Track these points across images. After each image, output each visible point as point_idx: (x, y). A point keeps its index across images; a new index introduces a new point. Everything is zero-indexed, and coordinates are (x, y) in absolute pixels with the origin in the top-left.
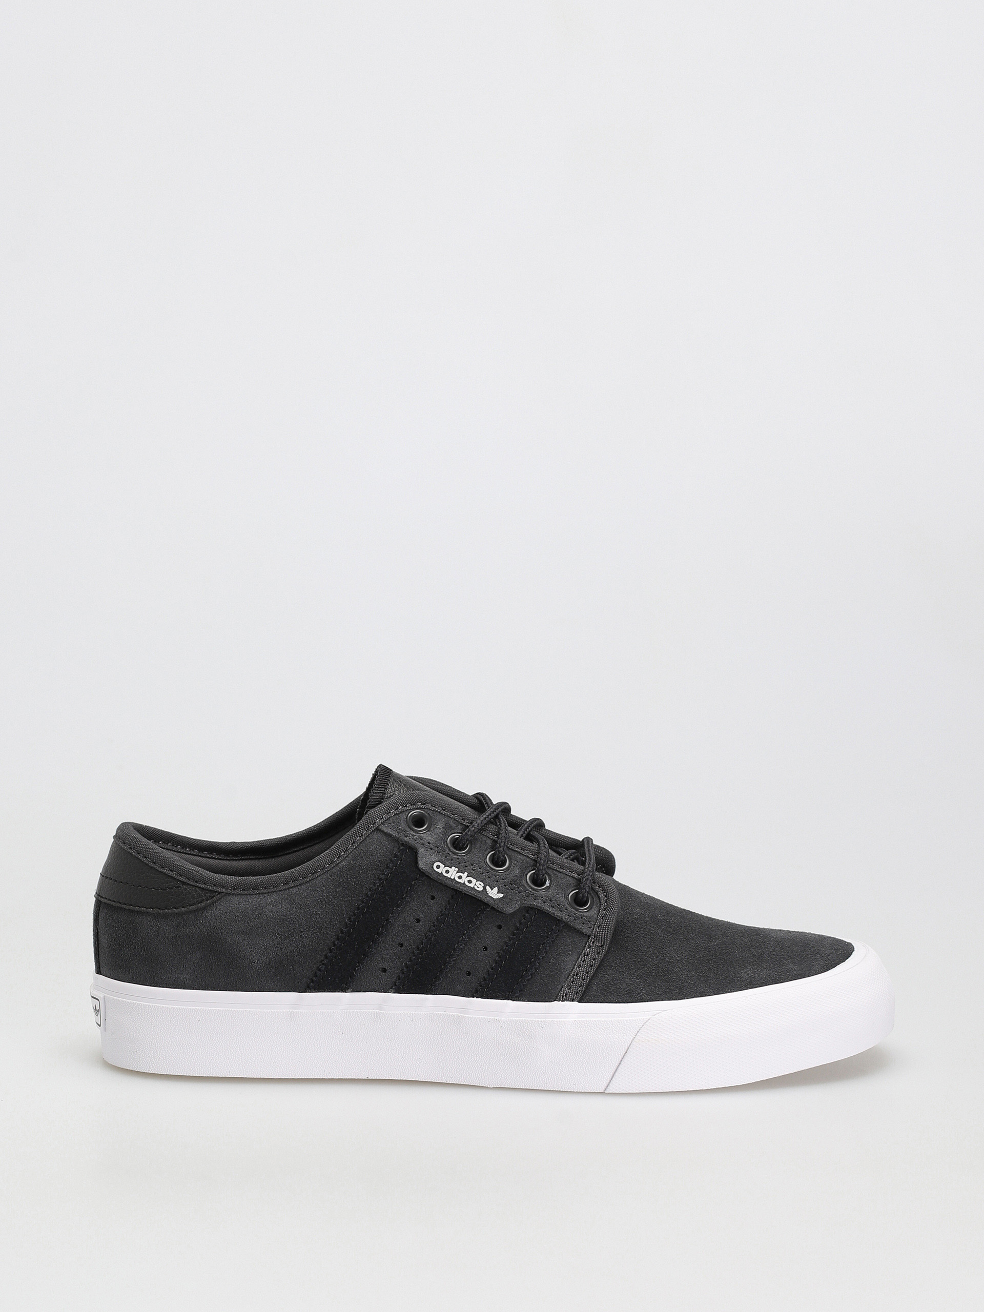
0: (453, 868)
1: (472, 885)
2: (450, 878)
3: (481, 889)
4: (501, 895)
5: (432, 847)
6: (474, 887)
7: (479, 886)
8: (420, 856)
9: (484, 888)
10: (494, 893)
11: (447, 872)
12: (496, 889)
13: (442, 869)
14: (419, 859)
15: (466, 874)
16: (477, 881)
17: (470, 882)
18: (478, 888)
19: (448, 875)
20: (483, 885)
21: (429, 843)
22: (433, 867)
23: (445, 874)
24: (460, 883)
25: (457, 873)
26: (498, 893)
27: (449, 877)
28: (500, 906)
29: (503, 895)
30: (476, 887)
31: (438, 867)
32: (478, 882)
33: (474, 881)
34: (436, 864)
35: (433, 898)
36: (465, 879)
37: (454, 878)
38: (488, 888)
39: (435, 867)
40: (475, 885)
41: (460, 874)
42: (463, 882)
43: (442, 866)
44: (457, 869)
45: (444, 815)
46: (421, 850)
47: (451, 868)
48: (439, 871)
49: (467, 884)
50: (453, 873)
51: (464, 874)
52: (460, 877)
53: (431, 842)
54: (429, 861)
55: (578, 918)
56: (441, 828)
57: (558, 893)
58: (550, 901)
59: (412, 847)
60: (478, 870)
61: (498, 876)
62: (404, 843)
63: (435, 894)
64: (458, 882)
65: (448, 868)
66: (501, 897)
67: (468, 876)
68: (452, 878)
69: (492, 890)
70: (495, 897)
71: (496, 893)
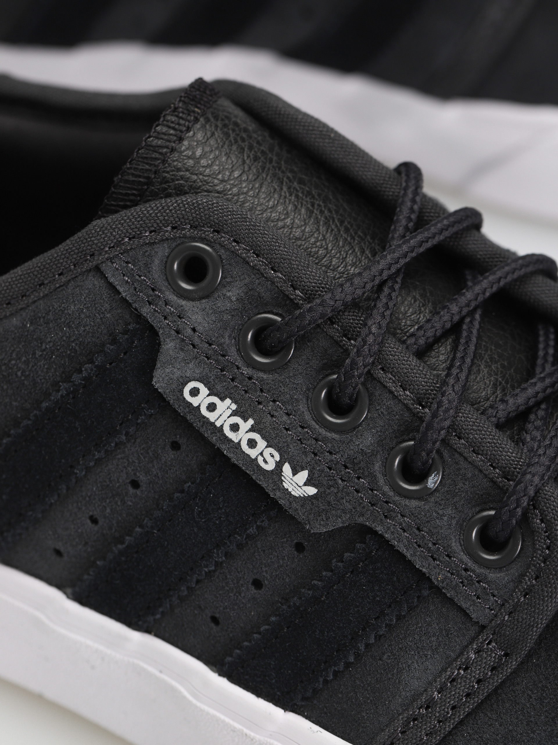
0: (228, 401)
1: (253, 453)
2: (213, 424)
3: (270, 466)
4: (312, 491)
5: (197, 341)
6: (256, 459)
7: (267, 457)
8: (162, 358)
9: (279, 465)
10: (297, 484)
11: (212, 407)
12: (303, 475)
13: (202, 399)
14: (158, 365)
15: (251, 422)
16: (266, 447)
17: (252, 444)
18: (265, 461)
19: (212, 416)
20: (277, 457)
21: (194, 330)
22: (181, 392)
23: (204, 411)
24: (231, 441)
25: (231, 416)
26: (305, 484)
27: (212, 420)
28: (301, 516)
29: (315, 491)
30: (260, 460)
31: (195, 392)
32: (271, 450)
33: (262, 444)
34: (192, 385)
35: (175, 446)
36: (243, 433)
37: (222, 426)
38: (287, 469)
39: (186, 391)
40: (261, 454)
41: (237, 420)
42: (236, 441)
43: (204, 391)
44: (234, 407)
45: (253, 268)
46: (169, 346)
47: (222, 399)
48: (195, 401)
49: (245, 447)
50: (223, 413)
51: (245, 420)
52: (235, 428)
53: (199, 328)
54: (178, 373)
55: (471, 583)
56: (234, 299)
57: (443, 515)
58: (418, 529)
59: (153, 332)
60: (285, 418)
61: (325, 440)
62: (139, 317)
63: (182, 441)
64: (226, 437)
65: (215, 399)
66: (311, 494)
67: (252, 429)
68: (218, 424)
69: (294, 474)
70: (296, 492)
71: (301, 483)
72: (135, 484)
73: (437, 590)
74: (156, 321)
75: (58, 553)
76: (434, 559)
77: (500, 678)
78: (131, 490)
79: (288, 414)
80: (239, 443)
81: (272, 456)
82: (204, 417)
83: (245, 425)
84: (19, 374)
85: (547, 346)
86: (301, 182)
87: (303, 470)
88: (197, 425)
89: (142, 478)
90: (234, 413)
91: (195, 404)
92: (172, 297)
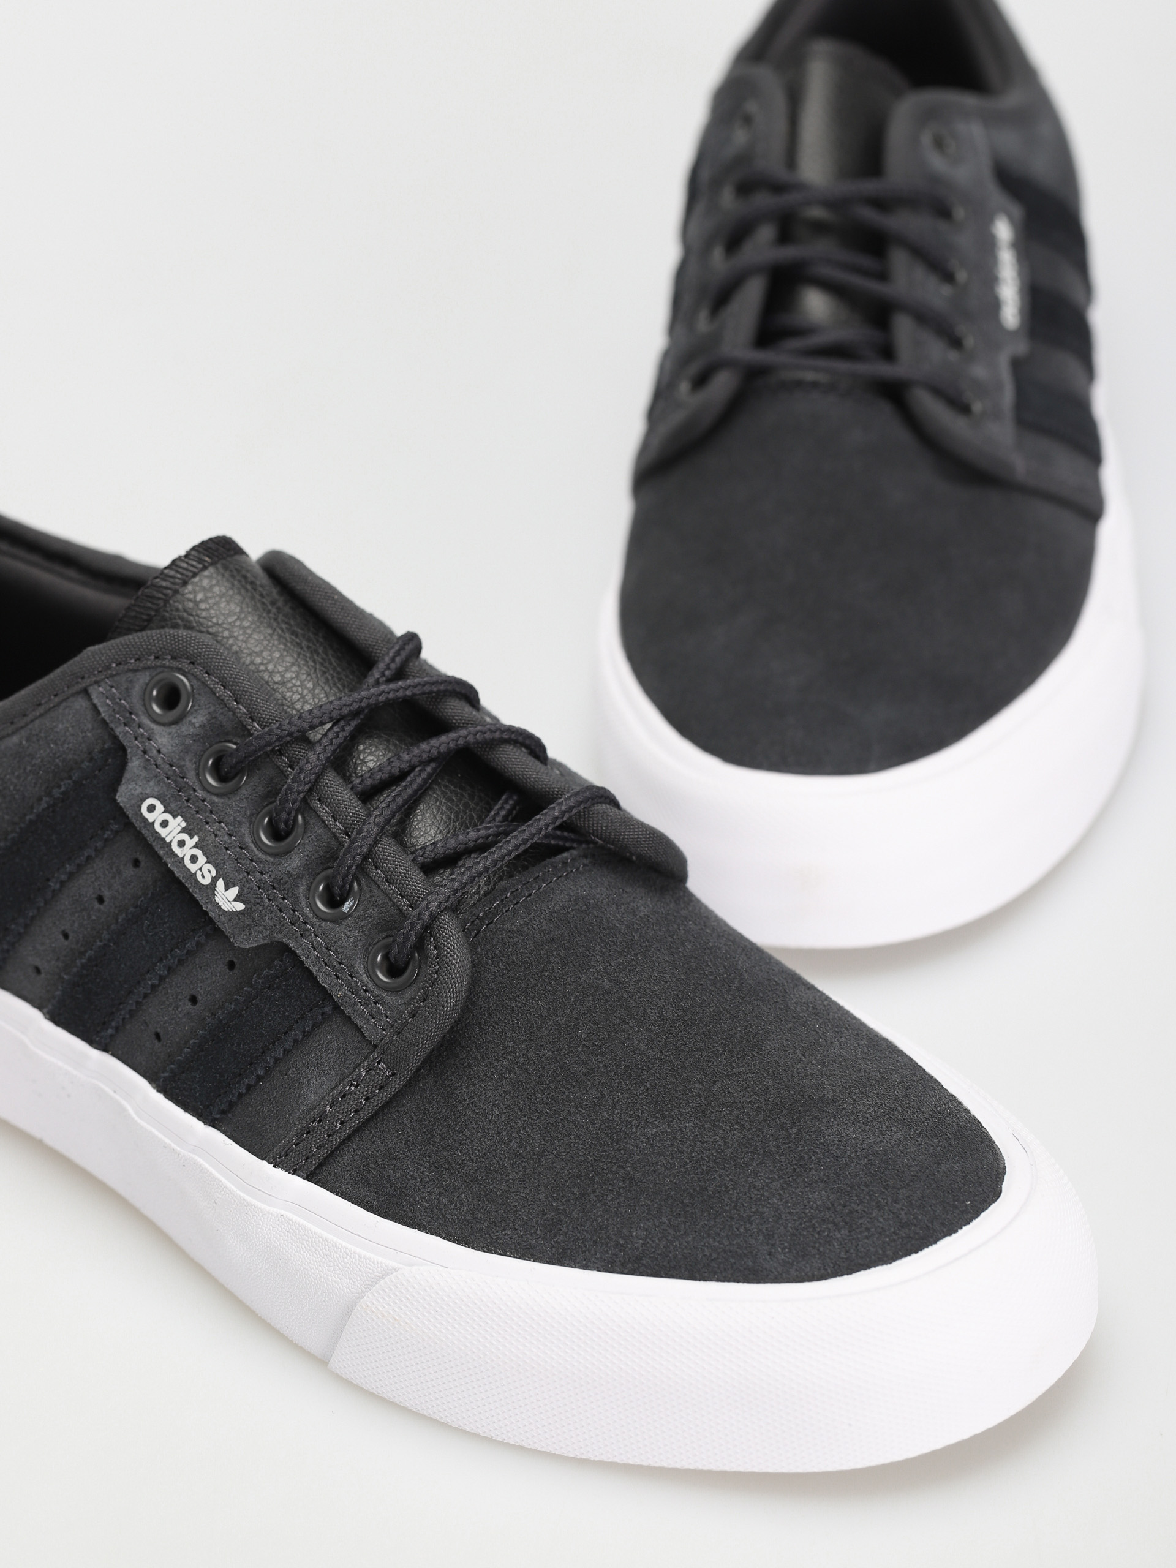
0: (179, 818)
1: (193, 868)
2: (163, 839)
3: (206, 881)
4: (240, 906)
5: (159, 761)
6: (195, 873)
7: (204, 871)
8: (127, 775)
9: (214, 880)
10: (227, 899)
11: (165, 824)
12: (234, 891)
13: (157, 816)
14: (124, 781)
15: (196, 839)
16: (206, 863)
17: (194, 859)
18: (203, 876)
19: (163, 832)
20: (214, 873)
21: (159, 752)
22: (140, 807)
23: (157, 827)
24: (176, 855)
25: (180, 832)
26: (235, 900)
27: (163, 836)
28: (227, 929)
29: (243, 907)
30: (199, 874)
31: (151, 808)
32: (209, 866)
33: (202, 859)
34: (150, 801)
35: (136, 863)
36: (188, 849)
37: (171, 842)
38: (220, 884)
39: (144, 810)
40: (200, 869)
41: (185, 836)
42: (181, 856)
43: (160, 807)
44: (184, 824)
45: (218, 698)
46: (134, 764)
47: (174, 817)
48: (150, 817)
49: (187, 862)
50: (173, 830)
51: (191, 837)
52: (182, 844)
53: (164, 750)
54: (139, 790)
55: (367, 1003)
56: (197, 725)
57: (350, 936)
58: (327, 948)
59: (123, 749)
60: (226, 838)
61: (259, 861)
62: (115, 738)
63: (141, 858)
64: (173, 852)
65: (168, 816)
66: (239, 909)
67: (196, 846)
68: (168, 840)
69: (226, 890)
70: (226, 907)
71: (231, 899)
72: (101, 900)
73: (336, 1007)
75: (38, 971)
76: (338, 978)
77: (384, 1097)
78: (97, 905)
79: (230, 835)
80: (183, 858)
81: (210, 872)
82: (157, 833)
83: (191, 842)
84: (12, 788)
85: (502, 808)
86: (294, 633)
87: (234, 886)
88: (150, 839)
89: (106, 894)
90: (183, 831)
91: (151, 820)
92: (146, 721)
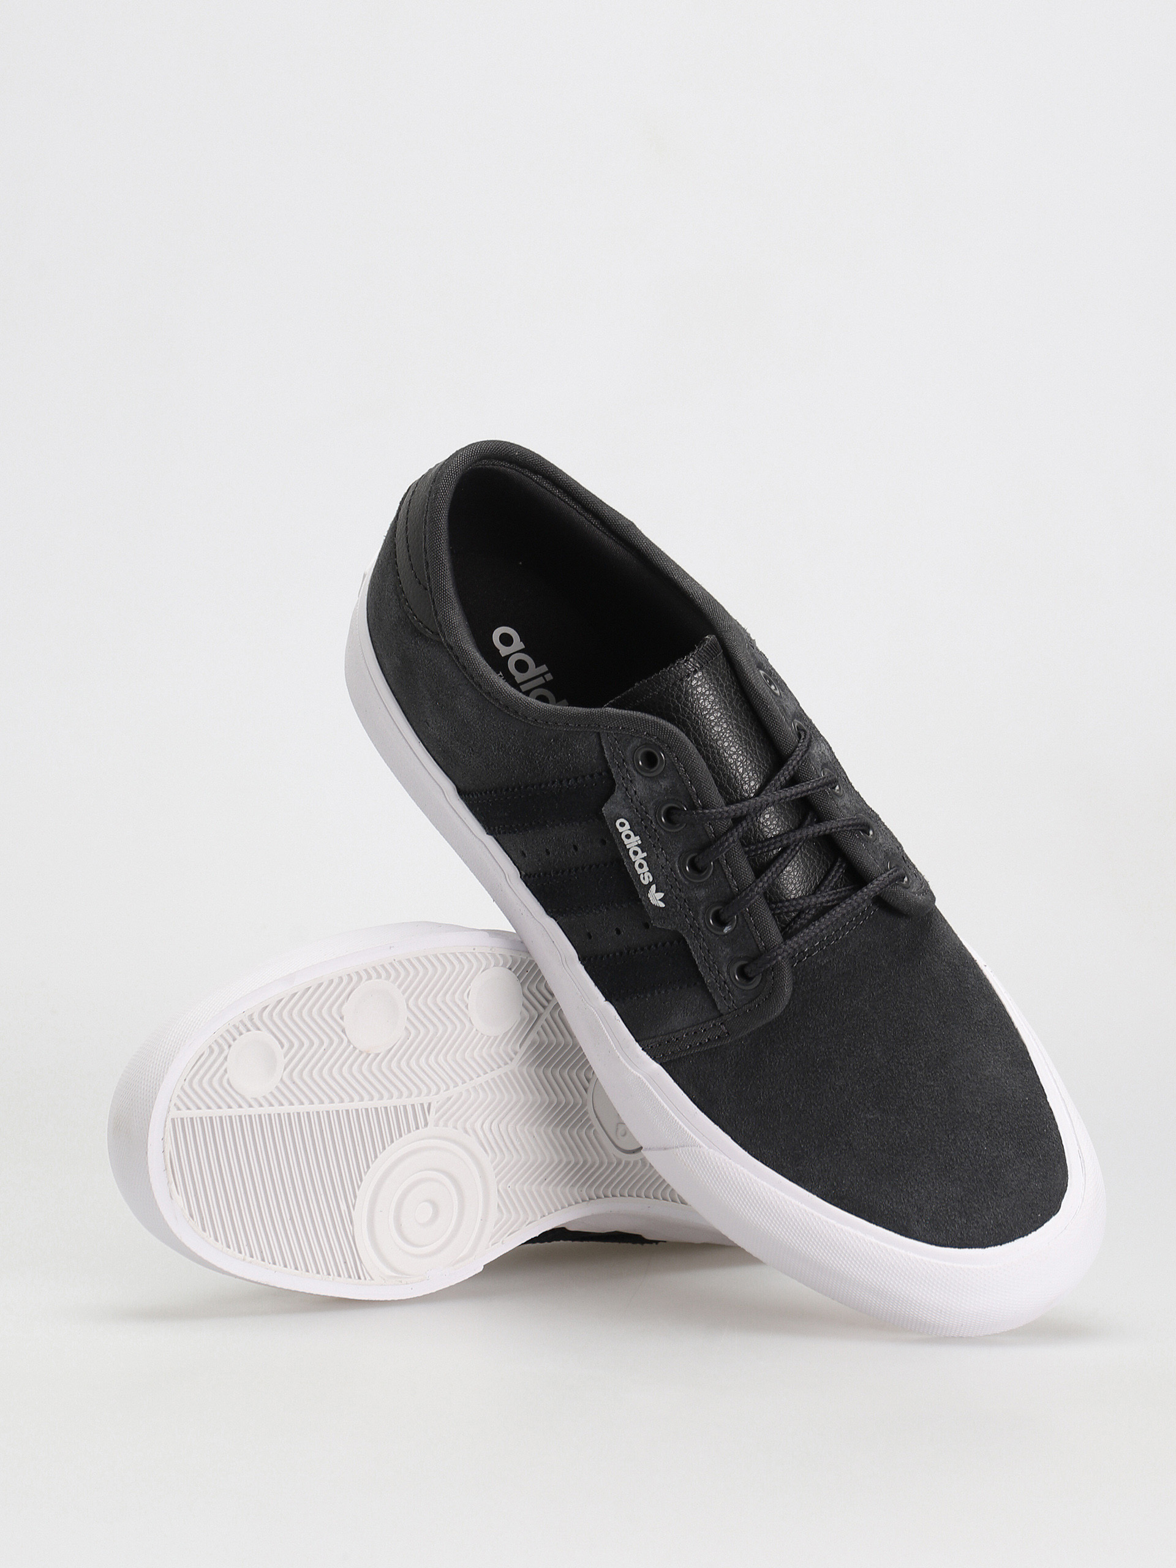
0: (638, 838)
1: (639, 871)
2: (625, 845)
3: (646, 882)
4: (662, 905)
5: (634, 799)
6: (640, 875)
7: (646, 877)
8: (612, 799)
9: (650, 884)
10: (655, 897)
11: (628, 837)
12: (661, 895)
13: (625, 830)
14: (609, 802)
15: (645, 854)
16: (648, 871)
17: (641, 866)
18: (644, 878)
19: (626, 841)
20: (651, 879)
21: (635, 792)
22: (616, 821)
23: (623, 836)
24: (631, 859)
25: (636, 846)
26: (660, 900)
27: (626, 843)
28: (651, 914)
29: (664, 906)
30: (642, 876)
31: (622, 825)
32: (649, 874)
33: (646, 868)
34: (622, 820)
35: (602, 843)
36: (639, 858)
37: (629, 849)
38: (653, 887)
39: (618, 823)
40: (644, 874)
41: (639, 850)
42: (634, 860)
43: (627, 826)
44: (640, 842)
45: (680, 776)
46: (618, 795)
47: (635, 835)
48: (621, 829)
49: (636, 865)
50: (632, 842)
51: (643, 852)
52: (636, 853)
53: (639, 793)
54: (617, 810)
55: (724, 990)
56: (663, 787)
57: (724, 951)
58: (708, 951)
59: (613, 783)
60: (664, 861)
61: (680, 882)
62: (609, 771)
63: (608, 842)
64: (629, 856)
65: (631, 833)
66: (661, 906)
67: (644, 859)
68: (628, 847)
69: (656, 892)
70: (653, 902)
71: (658, 899)
72: (576, 848)
73: (704, 986)
74: (618, 781)
76: (710, 970)
77: (721, 1044)
78: (572, 850)
79: (667, 860)
80: (634, 862)
81: (649, 877)
82: (622, 839)
83: (641, 855)
84: (537, 762)
87: (661, 892)
88: (617, 841)
89: (580, 848)
90: (638, 846)
91: (620, 831)
92: (631, 768)
